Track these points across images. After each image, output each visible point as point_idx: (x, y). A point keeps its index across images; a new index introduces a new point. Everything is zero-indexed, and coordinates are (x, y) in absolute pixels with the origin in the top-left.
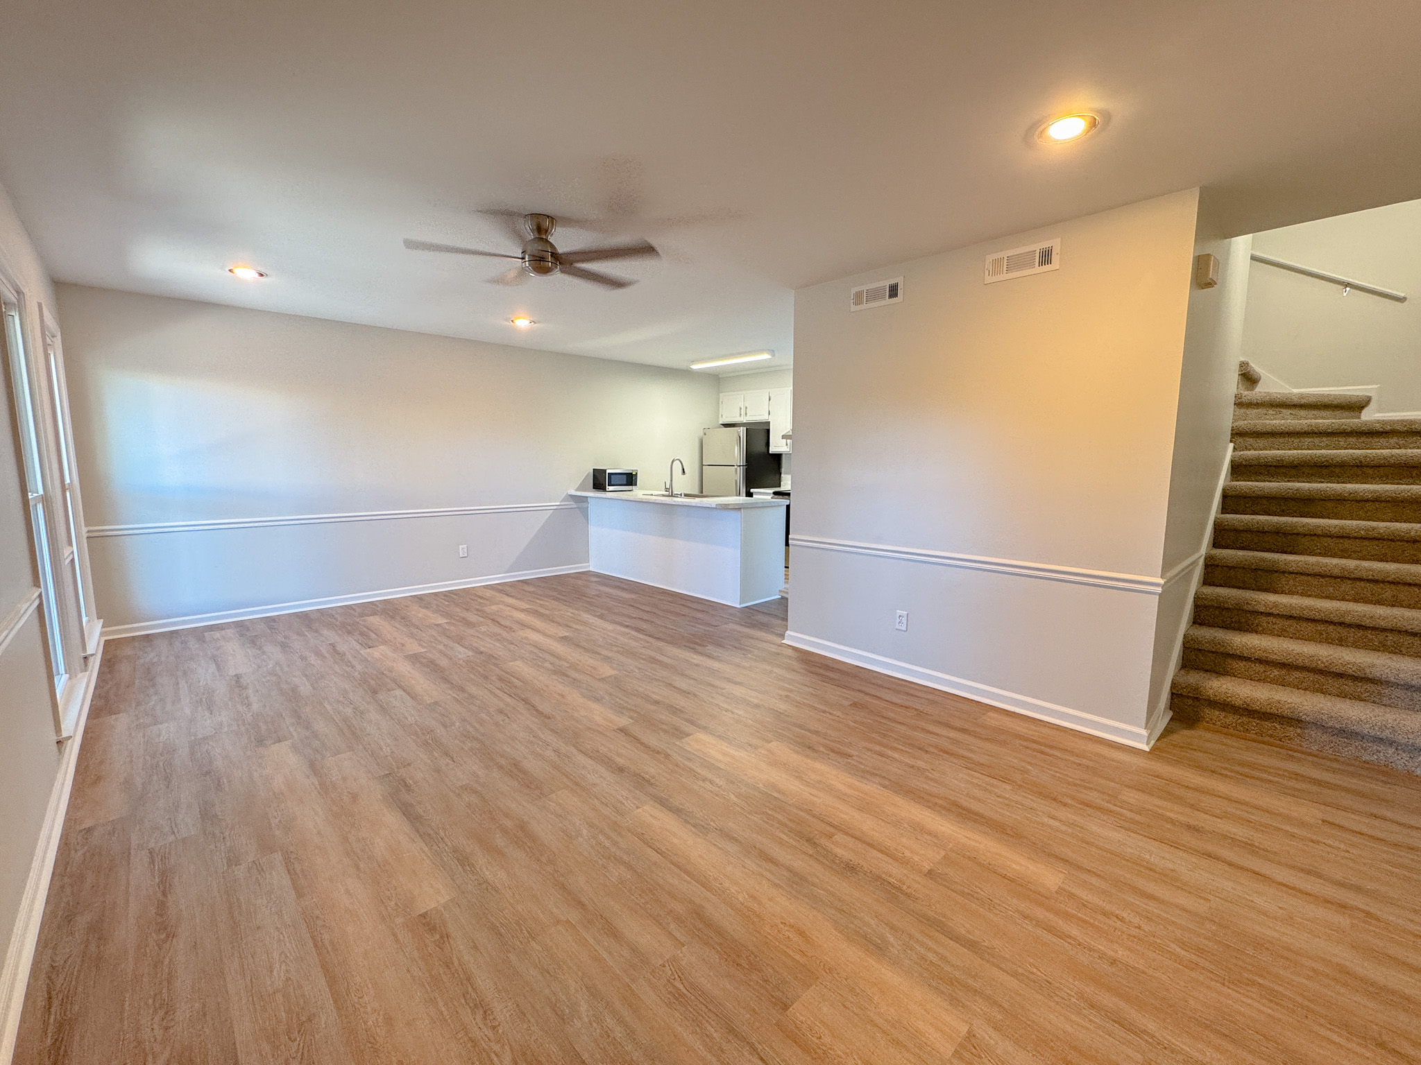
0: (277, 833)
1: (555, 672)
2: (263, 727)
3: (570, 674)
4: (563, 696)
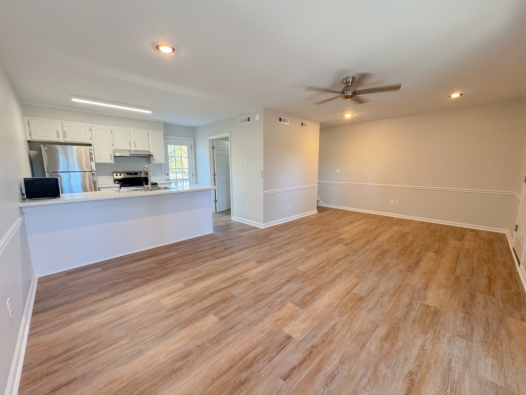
0: (453, 279)
2: (428, 320)
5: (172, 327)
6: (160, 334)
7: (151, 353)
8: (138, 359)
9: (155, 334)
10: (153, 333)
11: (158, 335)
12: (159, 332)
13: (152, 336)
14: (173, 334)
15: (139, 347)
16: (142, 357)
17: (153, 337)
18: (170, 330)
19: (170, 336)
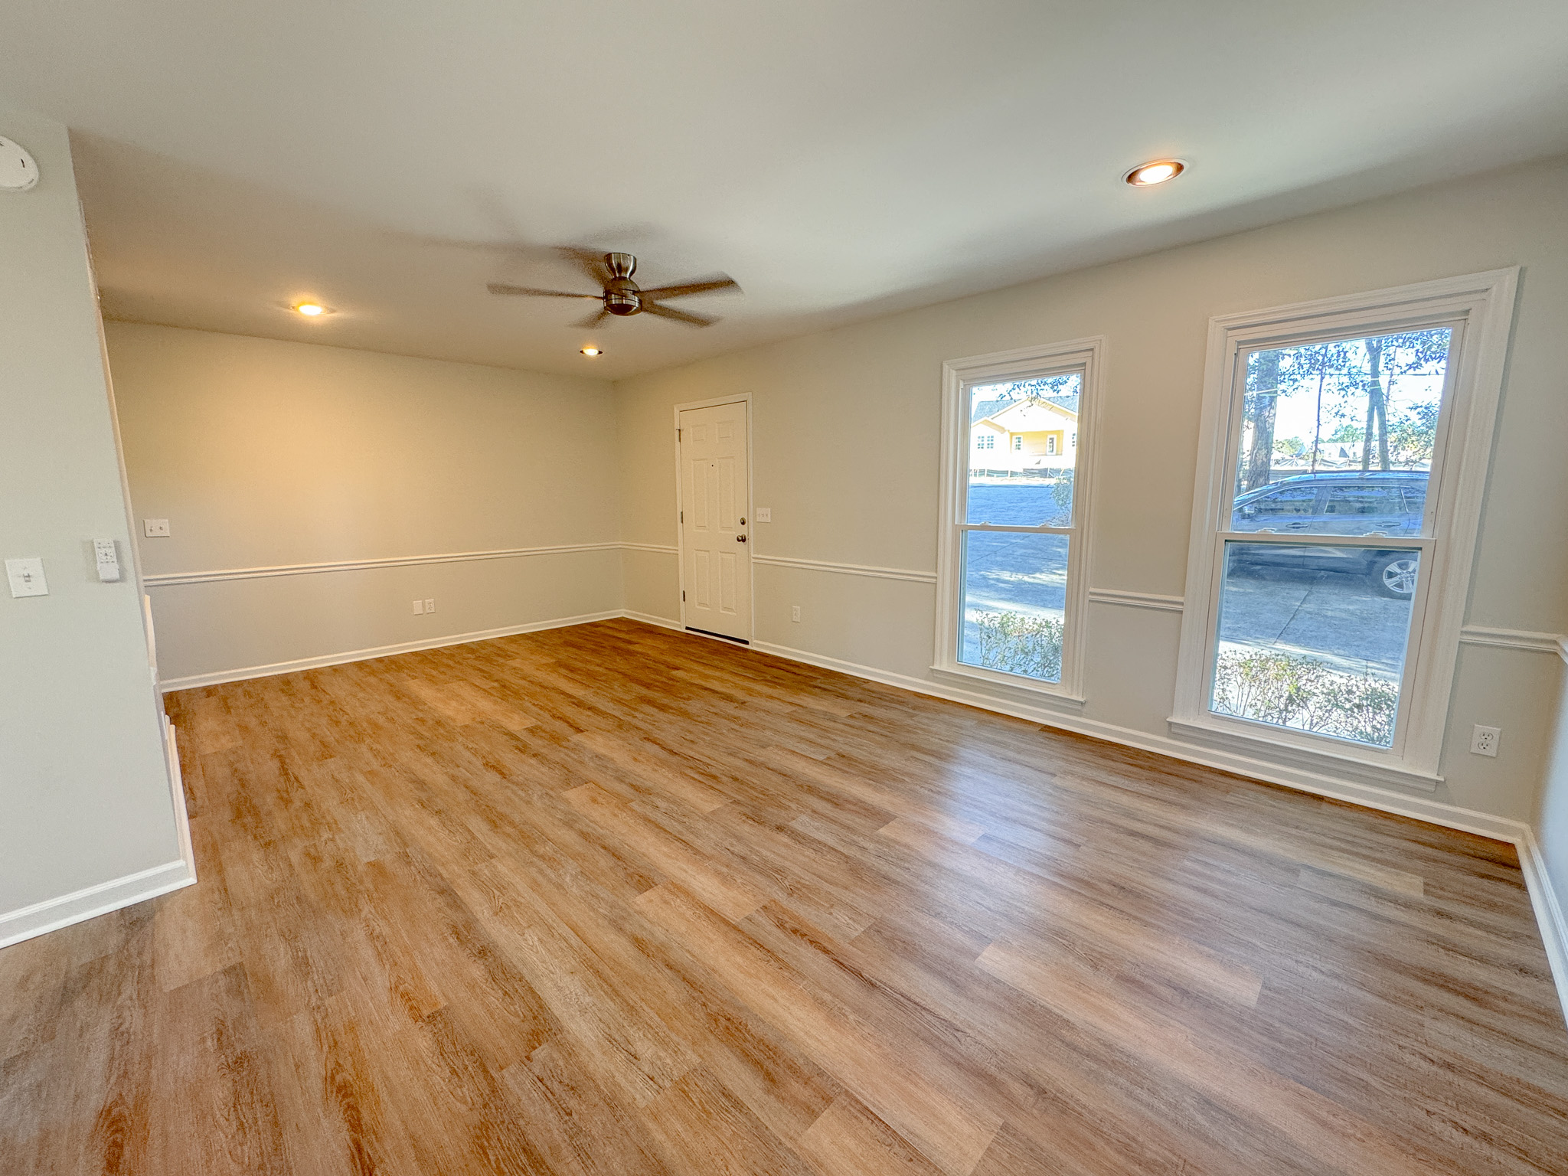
1: (648, 792)
3: (628, 788)
4: (635, 759)
5: (1075, 1055)
6: (1121, 1080)
7: (1187, 1072)
8: (1228, 1094)
9: (1130, 1094)
10: (1131, 1103)
11: (1128, 1084)
12: (1116, 1085)
13: (1140, 1101)
14: (1098, 1040)
15: (1199, 1118)
16: (1216, 1088)
17: (1144, 1095)
18: (1087, 1056)
19: (1109, 1046)
